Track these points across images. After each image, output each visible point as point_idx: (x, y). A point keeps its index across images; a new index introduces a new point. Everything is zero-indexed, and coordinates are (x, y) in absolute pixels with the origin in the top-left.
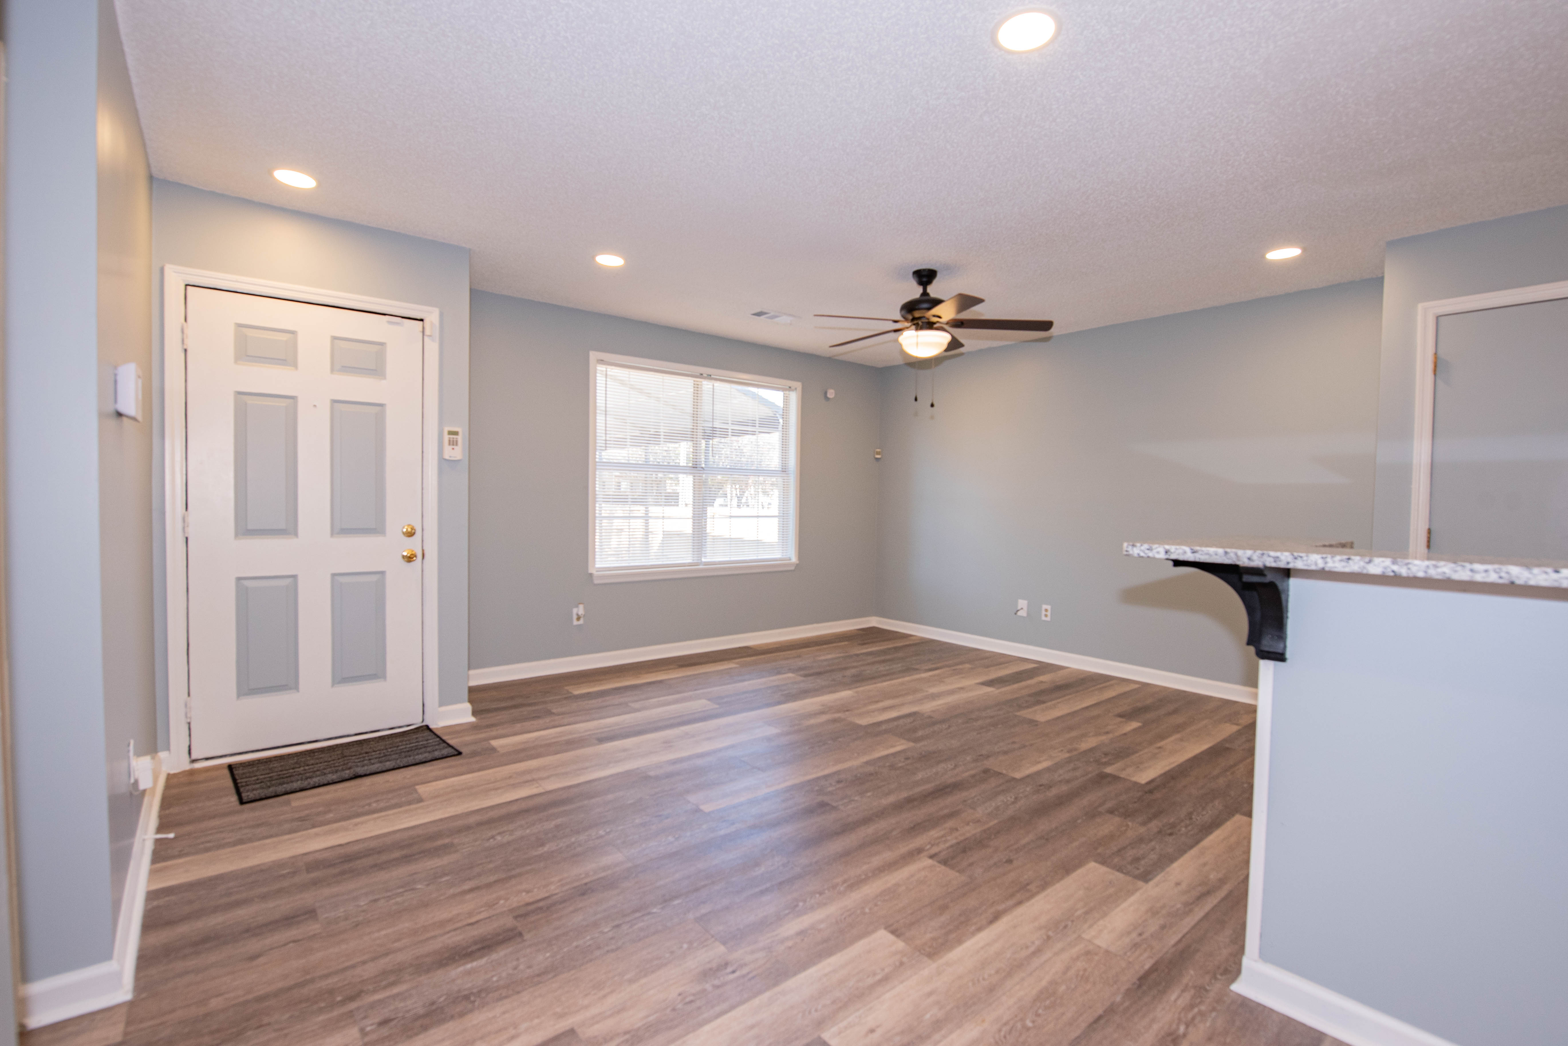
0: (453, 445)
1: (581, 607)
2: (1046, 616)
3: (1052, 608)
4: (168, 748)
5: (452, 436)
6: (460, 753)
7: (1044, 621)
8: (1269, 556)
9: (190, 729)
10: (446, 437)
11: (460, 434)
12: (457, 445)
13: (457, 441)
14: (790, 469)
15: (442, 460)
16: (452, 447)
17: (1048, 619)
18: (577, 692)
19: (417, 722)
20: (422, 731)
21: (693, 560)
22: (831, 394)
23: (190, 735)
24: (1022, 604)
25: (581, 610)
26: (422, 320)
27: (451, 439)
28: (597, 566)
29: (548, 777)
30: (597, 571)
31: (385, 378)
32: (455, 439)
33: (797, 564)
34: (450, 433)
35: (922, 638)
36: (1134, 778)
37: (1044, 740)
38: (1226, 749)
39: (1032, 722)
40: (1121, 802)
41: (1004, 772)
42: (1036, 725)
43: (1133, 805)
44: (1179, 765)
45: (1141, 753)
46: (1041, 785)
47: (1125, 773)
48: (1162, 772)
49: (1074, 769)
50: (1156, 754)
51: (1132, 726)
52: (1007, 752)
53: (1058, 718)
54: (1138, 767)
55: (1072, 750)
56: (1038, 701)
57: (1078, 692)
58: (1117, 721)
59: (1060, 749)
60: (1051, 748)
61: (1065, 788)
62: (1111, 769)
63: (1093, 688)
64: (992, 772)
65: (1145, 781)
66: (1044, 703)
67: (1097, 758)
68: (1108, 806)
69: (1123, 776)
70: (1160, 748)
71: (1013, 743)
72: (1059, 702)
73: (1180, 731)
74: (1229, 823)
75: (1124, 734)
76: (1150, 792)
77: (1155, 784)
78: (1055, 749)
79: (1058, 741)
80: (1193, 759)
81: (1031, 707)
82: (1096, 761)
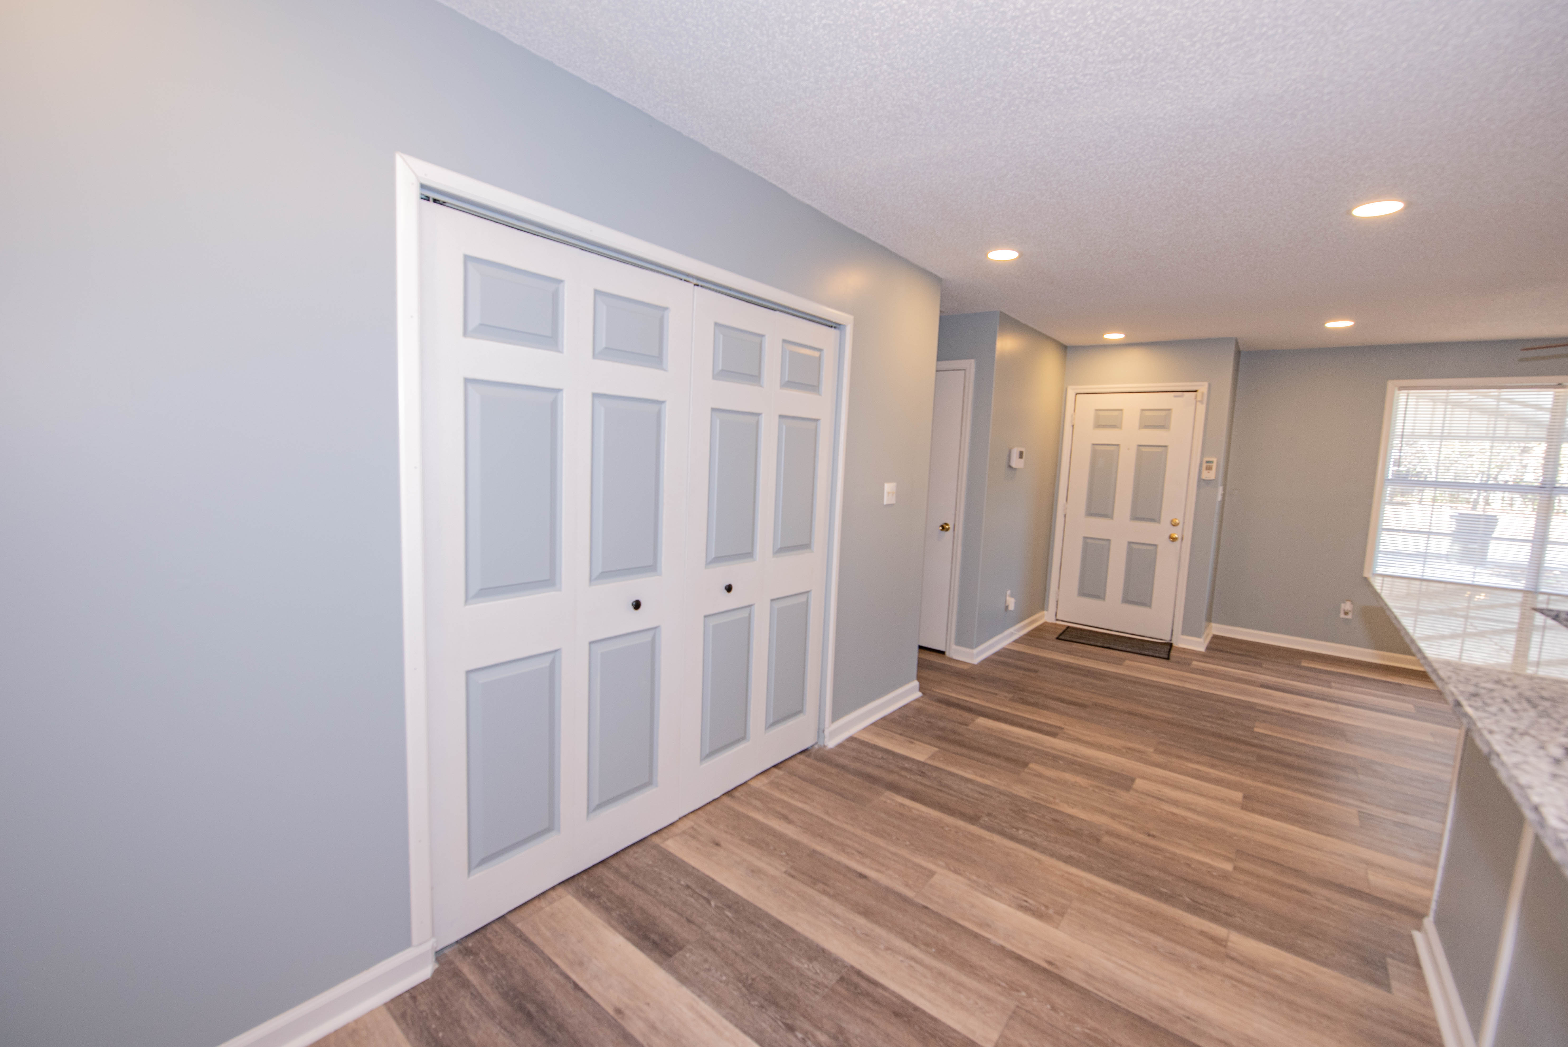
0: (1210, 470)
1: (1348, 604)
4: (1047, 610)
5: (1209, 464)
6: (1169, 659)
9: (1057, 604)
10: (1205, 465)
11: (1214, 463)
12: (1212, 470)
13: (1213, 468)
15: (1200, 480)
16: (1207, 471)
19: (1167, 638)
20: (1166, 645)
23: (1057, 607)
25: (1348, 606)
26: (1196, 391)
27: (1209, 466)
28: (1378, 571)
31: (1169, 429)
32: (1212, 466)
34: (1207, 462)
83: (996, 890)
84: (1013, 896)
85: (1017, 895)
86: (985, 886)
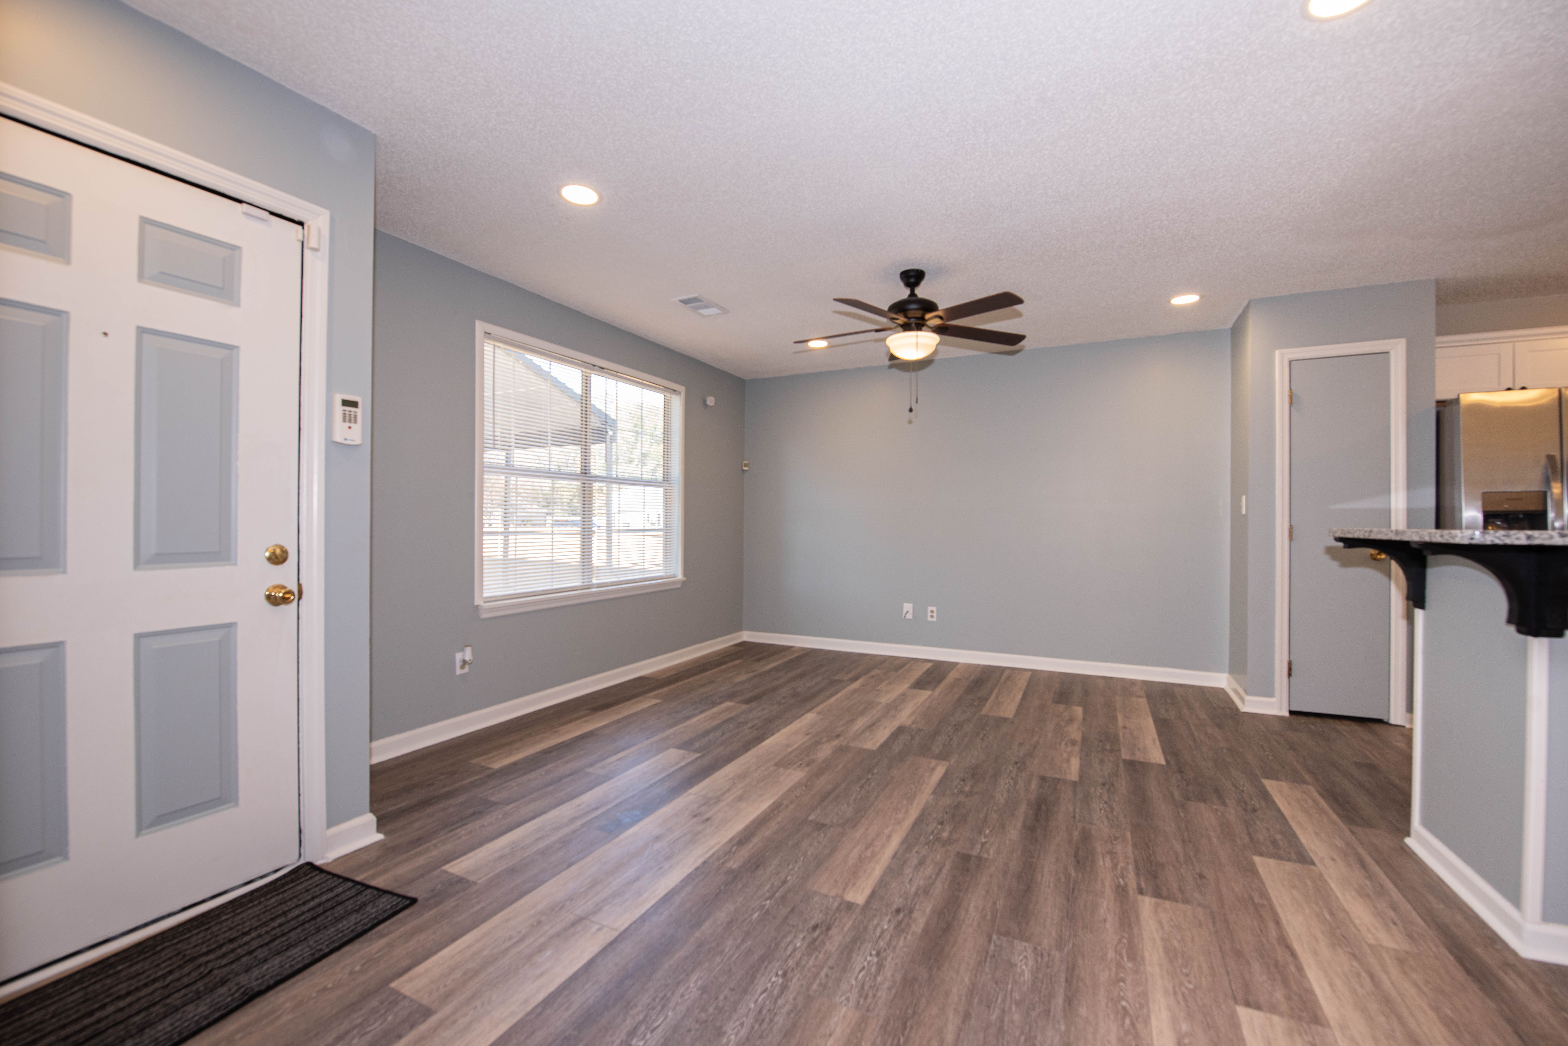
0: (350, 422)
1: (468, 650)
2: (932, 617)
3: (937, 610)
5: (348, 408)
6: (413, 901)
7: (930, 622)
10: (339, 409)
11: (360, 405)
12: (355, 422)
13: (355, 416)
14: (672, 479)
15: (331, 444)
16: (346, 424)
17: (934, 619)
18: (498, 764)
19: (291, 861)
20: (306, 875)
21: (583, 583)
22: (711, 401)
24: (908, 607)
25: (468, 655)
26: (301, 224)
27: (347, 413)
28: (485, 595)
29: (598, 909)
30: (485, 602)
31: (238, 305)
32: (353, 413)
33: (684, 581)
34: (345, 403)
35: (804, 649)
36: (1153, 761)
37: (1040, 737)
38: (1165, 720)
39: (1005, 720)
40: (1178, 786)
41: (1058, 776)
42: (1012, 723)
43: (1191, 788)
44: (1161, 742)
45: (1121, 735)
46: (1104, 784)
47: (1139, 757)
48: (1160, 750)
49: (1102, 761)
50: (1131, 734)
51: (1079, 711)
52: (1030, 755)
53: (1018, 712)
54: (1139, 749)
55: (1073, 743)
56: (979, 698)
57: (996, 684)
58: (1061, 707)
59: (1064, 743)
60: (1056, 744)
61: (1124, 783)
62: (1125, 755)
63: (1002, 680)
64: (1048, 779)
65: (1163, 762)
66: (986, 699)
67: (1100, 746)
68: (1176, 793)
69: (1142, 760)
70: (1125, 727)
71: (1021, 744)
72: (997, 697)
73: (1115, 710)
74: (1269, 789)
75: (1084, 719)
76: (1181, 772)
77: (1173, 763)
78: (1060, 744)
79: (1050, 735)
80: (1160, 734)
81: (984, 705)
82: (1104, 750)
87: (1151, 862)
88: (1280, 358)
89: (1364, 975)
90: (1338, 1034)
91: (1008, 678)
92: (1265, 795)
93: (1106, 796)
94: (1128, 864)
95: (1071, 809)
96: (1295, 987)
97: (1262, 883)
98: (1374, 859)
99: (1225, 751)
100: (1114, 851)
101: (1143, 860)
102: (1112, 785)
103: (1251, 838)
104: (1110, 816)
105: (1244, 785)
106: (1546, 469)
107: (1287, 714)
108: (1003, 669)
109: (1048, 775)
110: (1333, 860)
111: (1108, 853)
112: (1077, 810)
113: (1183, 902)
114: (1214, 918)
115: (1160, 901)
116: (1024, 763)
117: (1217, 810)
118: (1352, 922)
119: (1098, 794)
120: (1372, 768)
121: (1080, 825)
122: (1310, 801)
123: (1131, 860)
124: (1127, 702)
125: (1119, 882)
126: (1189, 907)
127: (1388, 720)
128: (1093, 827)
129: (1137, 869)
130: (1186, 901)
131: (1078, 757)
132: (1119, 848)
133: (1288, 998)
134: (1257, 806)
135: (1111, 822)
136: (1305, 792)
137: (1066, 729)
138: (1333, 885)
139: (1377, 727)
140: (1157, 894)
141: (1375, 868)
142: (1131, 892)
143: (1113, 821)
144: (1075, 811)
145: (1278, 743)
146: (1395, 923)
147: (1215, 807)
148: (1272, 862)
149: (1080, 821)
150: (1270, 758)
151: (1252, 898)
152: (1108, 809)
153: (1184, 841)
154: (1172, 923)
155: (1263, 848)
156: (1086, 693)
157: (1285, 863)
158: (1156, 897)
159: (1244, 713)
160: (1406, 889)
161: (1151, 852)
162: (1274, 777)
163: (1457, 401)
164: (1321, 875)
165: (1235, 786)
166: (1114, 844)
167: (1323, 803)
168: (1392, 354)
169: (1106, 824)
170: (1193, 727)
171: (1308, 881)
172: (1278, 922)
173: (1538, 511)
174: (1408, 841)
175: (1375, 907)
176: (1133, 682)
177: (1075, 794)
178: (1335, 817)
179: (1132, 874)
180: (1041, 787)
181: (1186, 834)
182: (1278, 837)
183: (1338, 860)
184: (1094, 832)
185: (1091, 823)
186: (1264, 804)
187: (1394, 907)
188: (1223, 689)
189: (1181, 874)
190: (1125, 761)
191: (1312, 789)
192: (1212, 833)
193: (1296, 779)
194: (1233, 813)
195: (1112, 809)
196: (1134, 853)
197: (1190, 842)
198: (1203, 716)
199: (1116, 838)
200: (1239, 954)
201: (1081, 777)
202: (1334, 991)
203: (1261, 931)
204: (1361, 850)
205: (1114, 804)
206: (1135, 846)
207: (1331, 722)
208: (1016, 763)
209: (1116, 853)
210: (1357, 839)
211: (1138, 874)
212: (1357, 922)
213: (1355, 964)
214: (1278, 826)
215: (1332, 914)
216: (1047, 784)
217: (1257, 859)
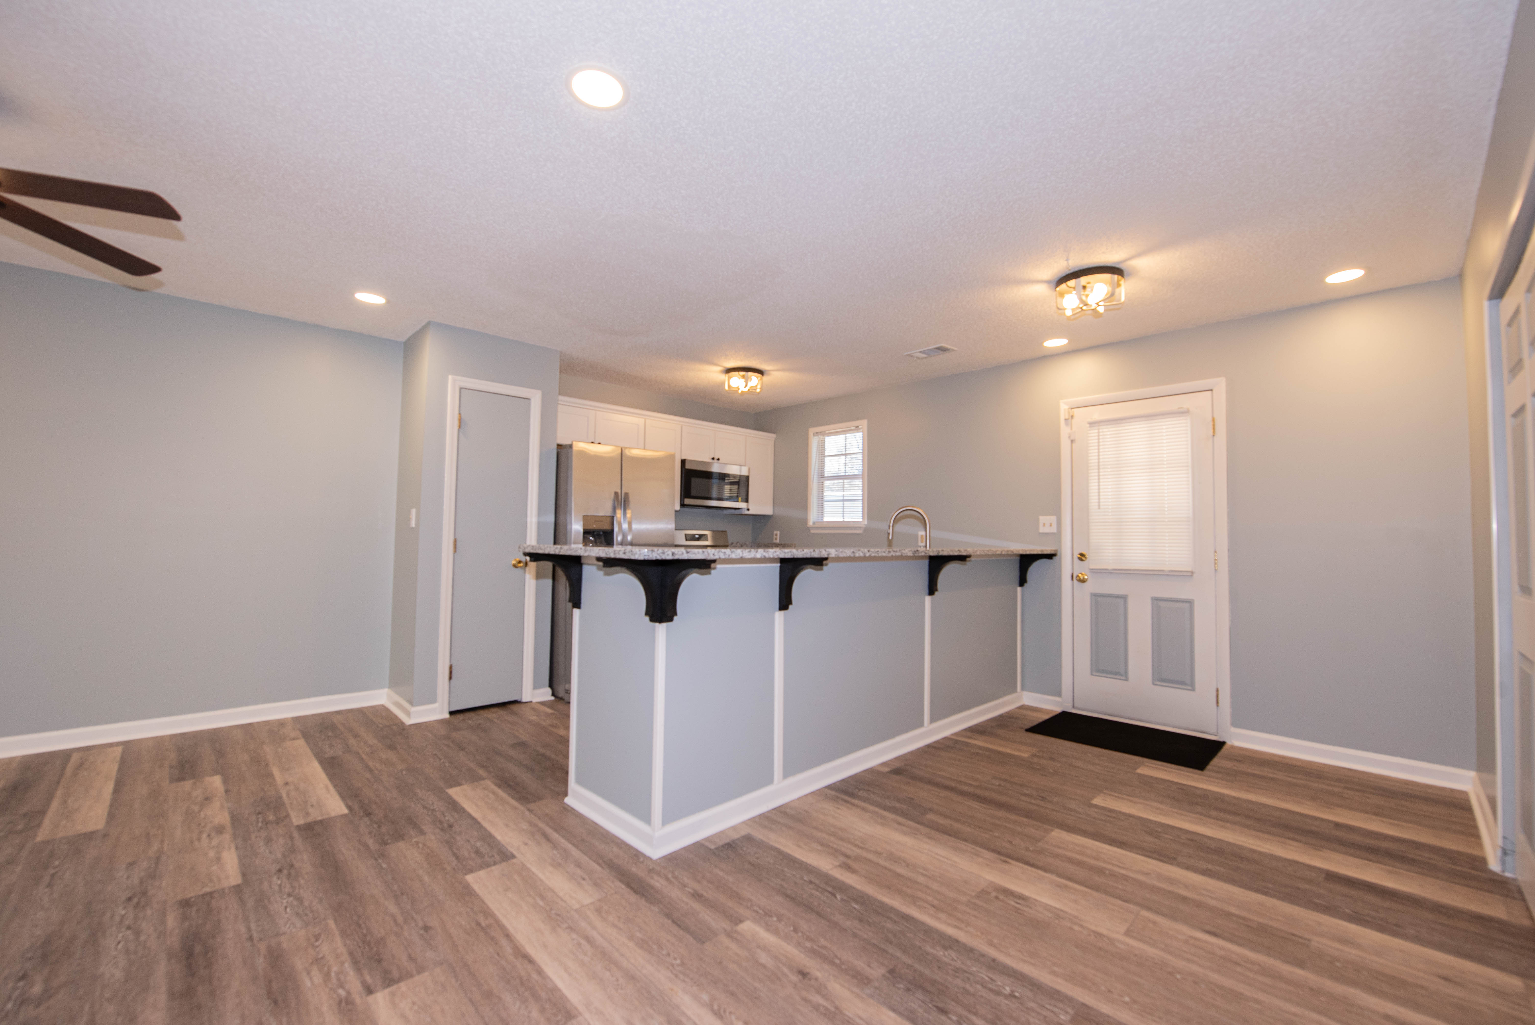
8: (722, 552)
36: (333, 814)
37: (163, 841)
38: (333, 758)
39: (90, 836)
40: (370, 833)
41: (208, 889)
42: (106, 835)
43: (384, 829)
44: (335, 786)
45: (284, 795)
46: (280, 871)
47: (315, 815)
48: (337, 797)
49: (268, 841)
50: (297, 789)
51: (216, 782)
52: (153, 875)
53: (111, 816)
54: (312, 806)
55: (220, 830)
56: (26, 815)
57: (58, 783)
58: (187, 785)
59: (204, 836)
60: (192, 842)
61: (305, 857)
62: (297, 820)
63: (69, 771)
64: (193, 899)
65: (346, 811)
66: (42, 813)
67: (260, 820)
68: (371, 842)
69: (320, 818)
70: (287, 784)
71: (131, 864)
72: (64, 802)
73: (267, 765)
74: (456, 797)
75: (227, 791)
76: (368, 814)
77: (356, 807)
78: (199, 839)
79: (178, 833)
80: (331, 777)
81: (39, 825)
82: (267, 823)
83: (1050, 915)
84: (1031, 908)
85: (1027, 909)
86: (1062, 918)
87: (369, 944)
88: (453, 383)
89: (583, 942)
90: (587, 1015)
91: (80, 766)
92: (454, 806)
93: (288, 885)
94: (342, 963)
95: (242, 929)
96: (543, 995)
97: (482, 901)
98: (552, 828)
99: (404, 772)
100: (321, 956)
101: (360, 947)
102: (292, 866)
103: (457, 858)
104: (300, 911)
105: (433, 803)
106: (614, 501)
107: (447, 716)
108: (67, 755)
109: (193, 894)
110: (526, 844)
111: (312, 963)
112: (253, 926)
113: (419, 973)
114: (454, 971)
115: (394, 988)
116: (144, 893)
117: (417, 843)
118: (558, 896)
119: (276, 888)
120: (521, 745)
121: (263, 946)
122: (491, 795)
123: (345, 957)
124: (280, 750)
125: (339, 995)
126: (426, 974)
127: (521, 699)
128: (282, 938)
129: (355, 963)
130: (421, 970)
131: (233, 849)
132: (325, 949)
133: (542, 1011)
134: (452, 820)
135: (305, 918)
136: (484, 789)
137: (202, 815)
138: (534, 869)
139: (514, 707)
140: (389, 981)
141: (555, 836)
142: (358, 1000)
143: (306, 915)
144: (249, 929)
145: (449, 747)
146: (584, 879)
147: (414, 840)
148: (482, 873)
149: (260, 940)
150: (447, 765)
151: (479, 924)
152: (295, 903)
153: (396, 897)
154: (416, 1007)
155: (471, 863)
156: (221, 754)
157: (493, 868)
158: (388, 986)
159: (410, 725)
160: (580, 844)
161: (365, 931)
162: (456, 784)
163: (571, 446)
164: (523, 865)
165: (424, 807)
166: (317, 947)
167: (500, 792)
168: (532, 400)
169: (299, 924)
170: (365, 757)
171: (516, 877)
172: (508, 936)
173: (608, 530)
174: (568, 800)
175: (567, 872)
176: (282, 723)
177: (242, 903)
178: (514, 803)
179: (352, 973)
180: (185, 918)
181: (395, 887)
182: (479, 844)
183: (530, 842)
184: (285, 945)
185: (278, 935)
186: (456, 816)
187: (579, 865)
188: (382, 705)
189: (406, 939)
190: (299, 828)
191: (488, 783)
192: (421, 872)
193: (475, 779)
194: (433, 839)
195: (300, 900)
196: (345, 945)
197: (402, 894)
198: (372, 741)
199: (317, 937)
200: (488, 995)
201: (244, 875)
202: (570, 975)
203: (498, 954)
204: (542, 825)
205: (302, 891)
206: (344, 934)
207: (481, 712)
208: (130, 899)
209: (323, 958)
210: (535, 815)
211: (358, 970)
212: (561, 894)
213: (574, 936)
214: (475, 833)
215: (543, 898)
216: (194, 909)
217: (469, 878)
